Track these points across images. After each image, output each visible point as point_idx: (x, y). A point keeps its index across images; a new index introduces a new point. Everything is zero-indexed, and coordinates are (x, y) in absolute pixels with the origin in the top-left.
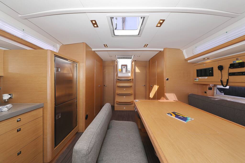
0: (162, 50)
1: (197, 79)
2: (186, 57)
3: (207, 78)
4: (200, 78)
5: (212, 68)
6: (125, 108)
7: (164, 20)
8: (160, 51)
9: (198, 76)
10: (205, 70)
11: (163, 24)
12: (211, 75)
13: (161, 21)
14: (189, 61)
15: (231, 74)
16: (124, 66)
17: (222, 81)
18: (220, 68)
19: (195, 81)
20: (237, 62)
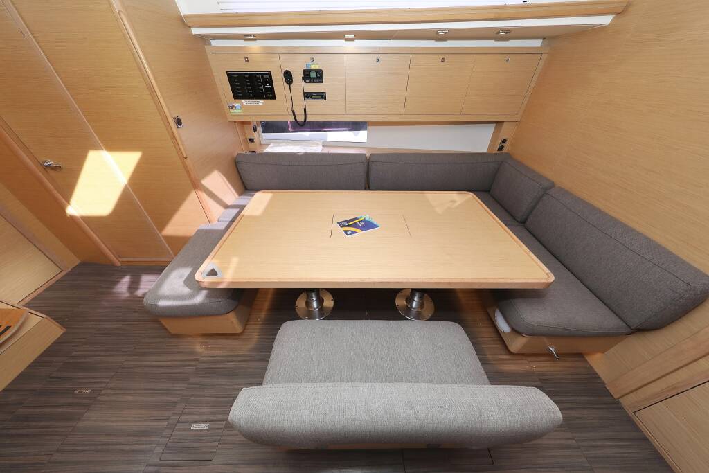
1: (236, 105)
4: (243, 102)
5: (270, 75)
9: (236, 96)
14: (195, 32)
17: (293, 111)
18: (288, 77)
19: (233, 111)
20: (313, 67)
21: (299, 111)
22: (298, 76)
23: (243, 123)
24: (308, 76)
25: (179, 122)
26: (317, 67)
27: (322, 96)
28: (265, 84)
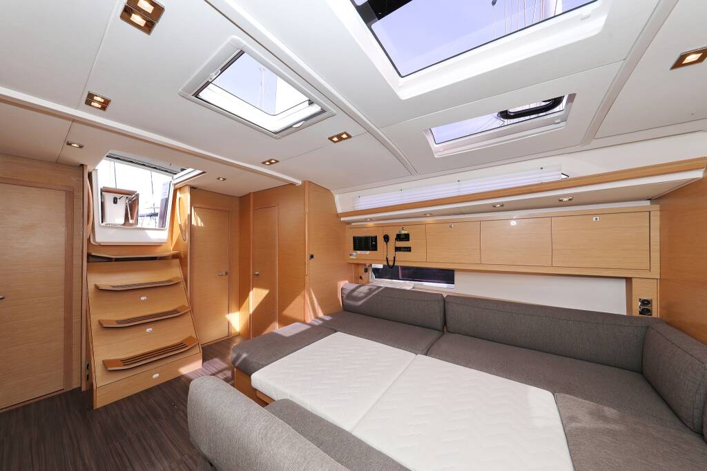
0: (299, 182)
1: (354, 254)
2: (340, 210)
3: (368, 252)
4: (359, 252)
5: (376, 237)
6: (156, 376)
7: (349, 137)
8: (292, 184)
9: (355, 249)
10: (366, 238)
11: (343, 142)
12: (374, 248)
13: (344, 136)
14: (342, 219)
15: (398, 249)
16: (118, 196)
17: (387, 259)
18: (386, 238)
19: (351, 257)
20: (403, 232)
21: (391, 258)
22: (392, 237)
23: (358, 265)
24: (400, 237)
25: (312, 257)
26: (406, 232)
27: (408, 249)
28: (372, 242)
